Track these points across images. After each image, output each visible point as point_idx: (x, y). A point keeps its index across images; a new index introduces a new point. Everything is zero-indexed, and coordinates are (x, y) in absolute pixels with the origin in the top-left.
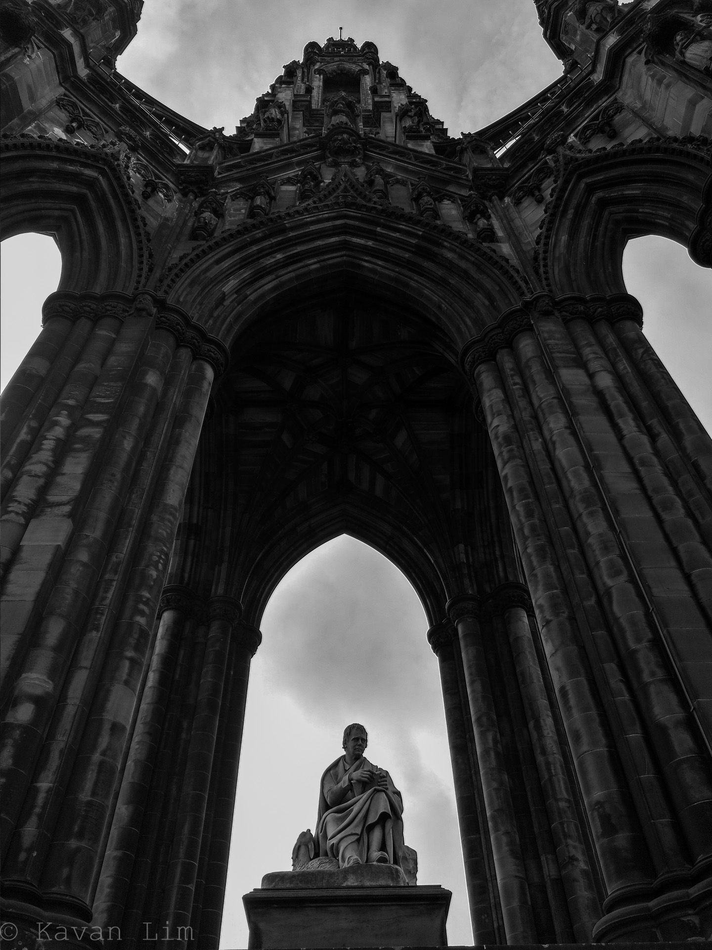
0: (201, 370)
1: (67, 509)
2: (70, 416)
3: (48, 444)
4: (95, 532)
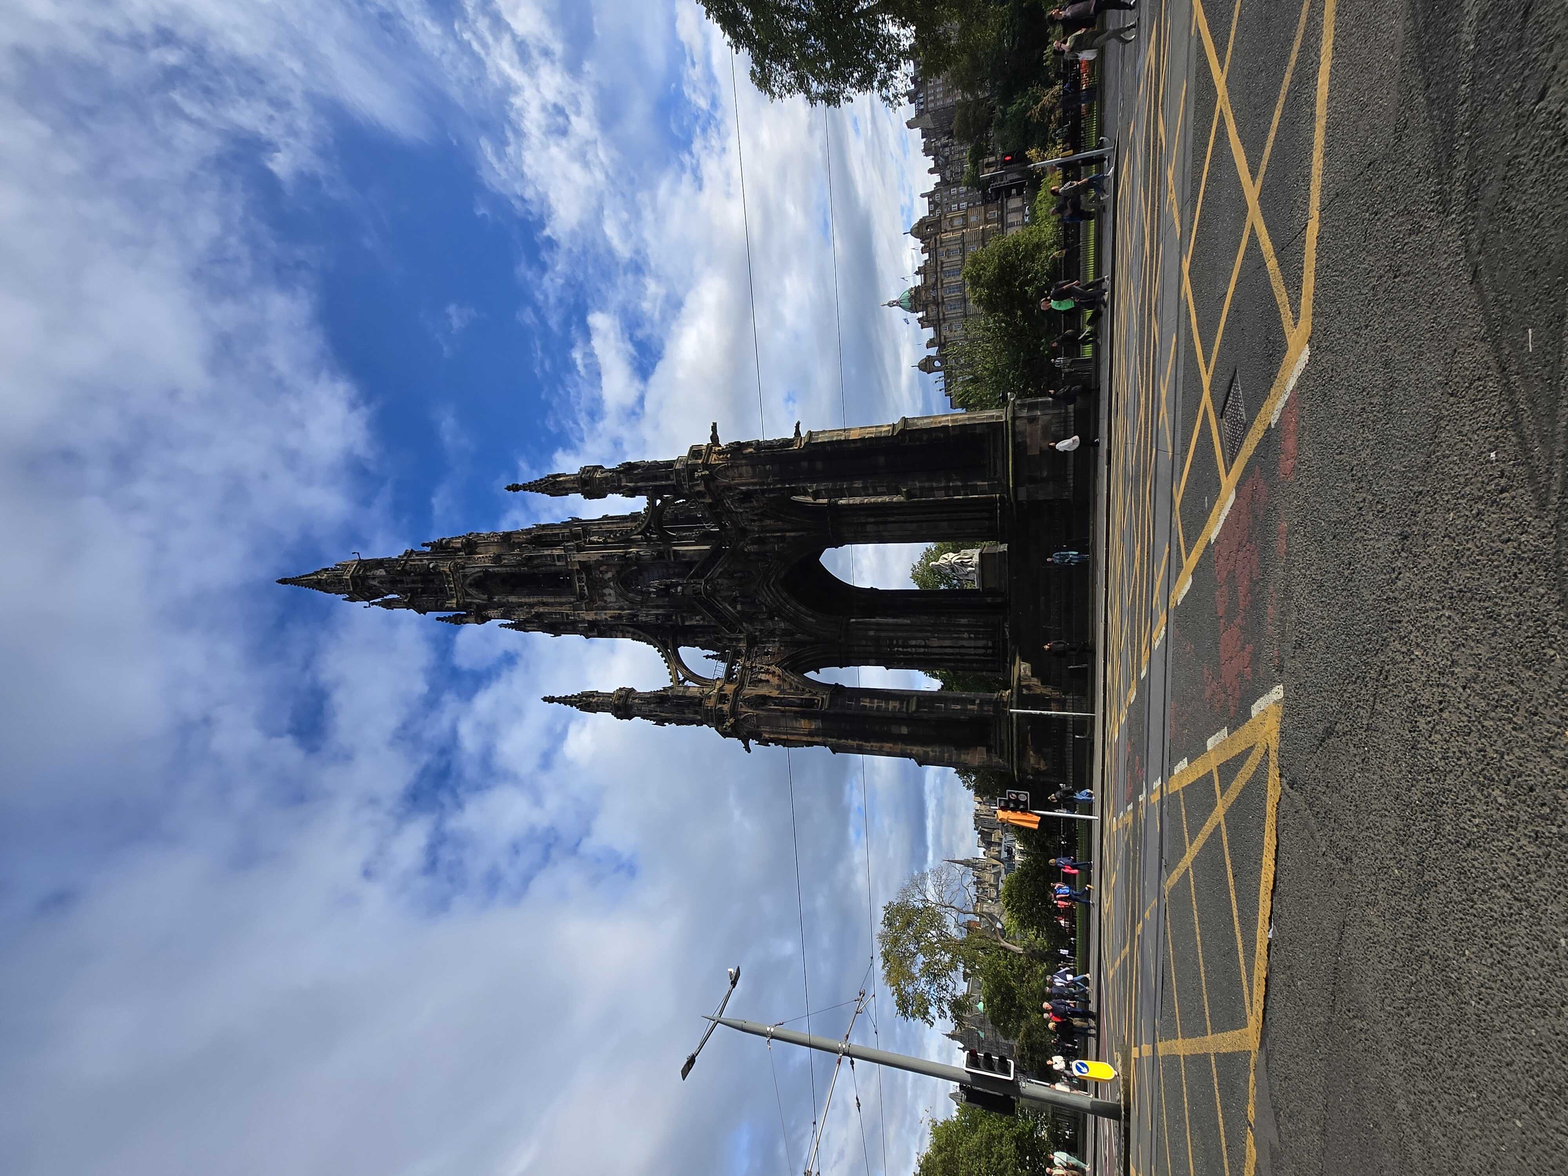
0: (853, 623)
1: (927, 641)
2: (894, 649)
3: (905, 650)
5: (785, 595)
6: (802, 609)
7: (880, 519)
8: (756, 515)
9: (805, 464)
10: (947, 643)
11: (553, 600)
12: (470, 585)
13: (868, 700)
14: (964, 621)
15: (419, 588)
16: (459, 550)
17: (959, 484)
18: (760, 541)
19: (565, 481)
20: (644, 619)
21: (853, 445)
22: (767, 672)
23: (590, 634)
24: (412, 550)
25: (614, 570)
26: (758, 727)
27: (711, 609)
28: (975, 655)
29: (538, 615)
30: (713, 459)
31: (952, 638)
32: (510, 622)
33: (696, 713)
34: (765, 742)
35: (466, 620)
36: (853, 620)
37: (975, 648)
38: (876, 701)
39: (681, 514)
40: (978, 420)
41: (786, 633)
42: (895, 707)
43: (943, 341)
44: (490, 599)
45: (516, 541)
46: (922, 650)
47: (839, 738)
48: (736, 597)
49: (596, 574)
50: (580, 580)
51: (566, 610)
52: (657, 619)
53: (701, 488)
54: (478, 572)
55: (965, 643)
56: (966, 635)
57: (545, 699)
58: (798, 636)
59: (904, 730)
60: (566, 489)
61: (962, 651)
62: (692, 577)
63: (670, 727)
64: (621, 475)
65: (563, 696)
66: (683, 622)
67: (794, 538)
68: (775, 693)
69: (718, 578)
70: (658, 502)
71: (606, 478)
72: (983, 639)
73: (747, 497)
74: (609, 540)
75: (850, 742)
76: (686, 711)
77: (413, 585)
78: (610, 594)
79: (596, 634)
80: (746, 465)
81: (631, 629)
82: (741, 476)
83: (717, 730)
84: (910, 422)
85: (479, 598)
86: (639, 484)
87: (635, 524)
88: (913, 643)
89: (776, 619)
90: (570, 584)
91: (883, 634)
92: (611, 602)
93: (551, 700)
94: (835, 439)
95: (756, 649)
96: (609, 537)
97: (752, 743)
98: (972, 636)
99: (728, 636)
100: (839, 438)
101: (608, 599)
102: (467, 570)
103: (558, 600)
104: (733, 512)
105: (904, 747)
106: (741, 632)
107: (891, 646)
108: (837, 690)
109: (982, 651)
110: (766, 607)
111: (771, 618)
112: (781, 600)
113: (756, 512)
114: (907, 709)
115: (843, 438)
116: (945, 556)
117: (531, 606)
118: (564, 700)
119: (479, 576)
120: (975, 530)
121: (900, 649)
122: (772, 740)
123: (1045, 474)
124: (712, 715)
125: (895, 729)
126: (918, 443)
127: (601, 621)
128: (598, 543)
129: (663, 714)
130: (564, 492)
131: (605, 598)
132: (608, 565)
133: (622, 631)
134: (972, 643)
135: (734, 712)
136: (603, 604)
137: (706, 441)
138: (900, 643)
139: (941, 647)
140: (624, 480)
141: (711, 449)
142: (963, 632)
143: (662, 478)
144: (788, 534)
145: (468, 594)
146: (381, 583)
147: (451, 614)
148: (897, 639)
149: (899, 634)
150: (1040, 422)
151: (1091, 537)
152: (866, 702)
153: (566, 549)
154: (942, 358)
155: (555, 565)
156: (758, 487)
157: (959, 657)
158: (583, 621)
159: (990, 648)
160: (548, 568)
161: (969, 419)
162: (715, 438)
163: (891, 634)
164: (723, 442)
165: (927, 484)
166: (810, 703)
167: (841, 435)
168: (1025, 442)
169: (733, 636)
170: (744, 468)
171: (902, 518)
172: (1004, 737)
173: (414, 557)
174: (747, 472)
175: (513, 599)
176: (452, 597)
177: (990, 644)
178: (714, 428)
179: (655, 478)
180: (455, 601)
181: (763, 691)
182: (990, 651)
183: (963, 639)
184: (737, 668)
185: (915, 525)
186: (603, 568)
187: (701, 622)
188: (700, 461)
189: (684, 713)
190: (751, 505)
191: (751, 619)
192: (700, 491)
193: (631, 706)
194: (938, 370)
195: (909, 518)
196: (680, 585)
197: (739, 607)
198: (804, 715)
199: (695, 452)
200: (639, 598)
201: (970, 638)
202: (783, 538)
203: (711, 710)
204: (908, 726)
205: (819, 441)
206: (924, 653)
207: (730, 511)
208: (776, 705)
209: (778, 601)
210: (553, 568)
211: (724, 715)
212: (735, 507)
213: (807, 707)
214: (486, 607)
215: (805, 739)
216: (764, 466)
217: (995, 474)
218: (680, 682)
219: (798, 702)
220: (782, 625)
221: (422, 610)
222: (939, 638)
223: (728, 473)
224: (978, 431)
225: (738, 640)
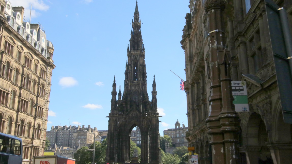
19: (155, 88)
24: (143, 42)
27: (131, 111)
34: (109, 122)
35: (128, 52)
44: (133, 61)
45: (144, 68)
48: (133, 115)
49: (137, 86)
50: (136, 83)
57: (115, 76)
69: (136, 112)
70: (150, 103)
74: (143, 90)
78: (133, 88)
106: (126, 116)
118: (115, 80)
119: (137, 59)
120: (143, 158)
125: (112, 145)
126: (157, 151)
127: (128, 86)
128: (143, 87)
129: (113, 102)
135: (114, 116)
136: (131, 86)
137: (159, 115)
140: (154, 99)
143: (154, 107)
153: (142, 81)
170: (155, 122)
192: (152, 114)
196: (135, 105)
197: (131, 116)
203: (114, 112)
209: (132, 123)
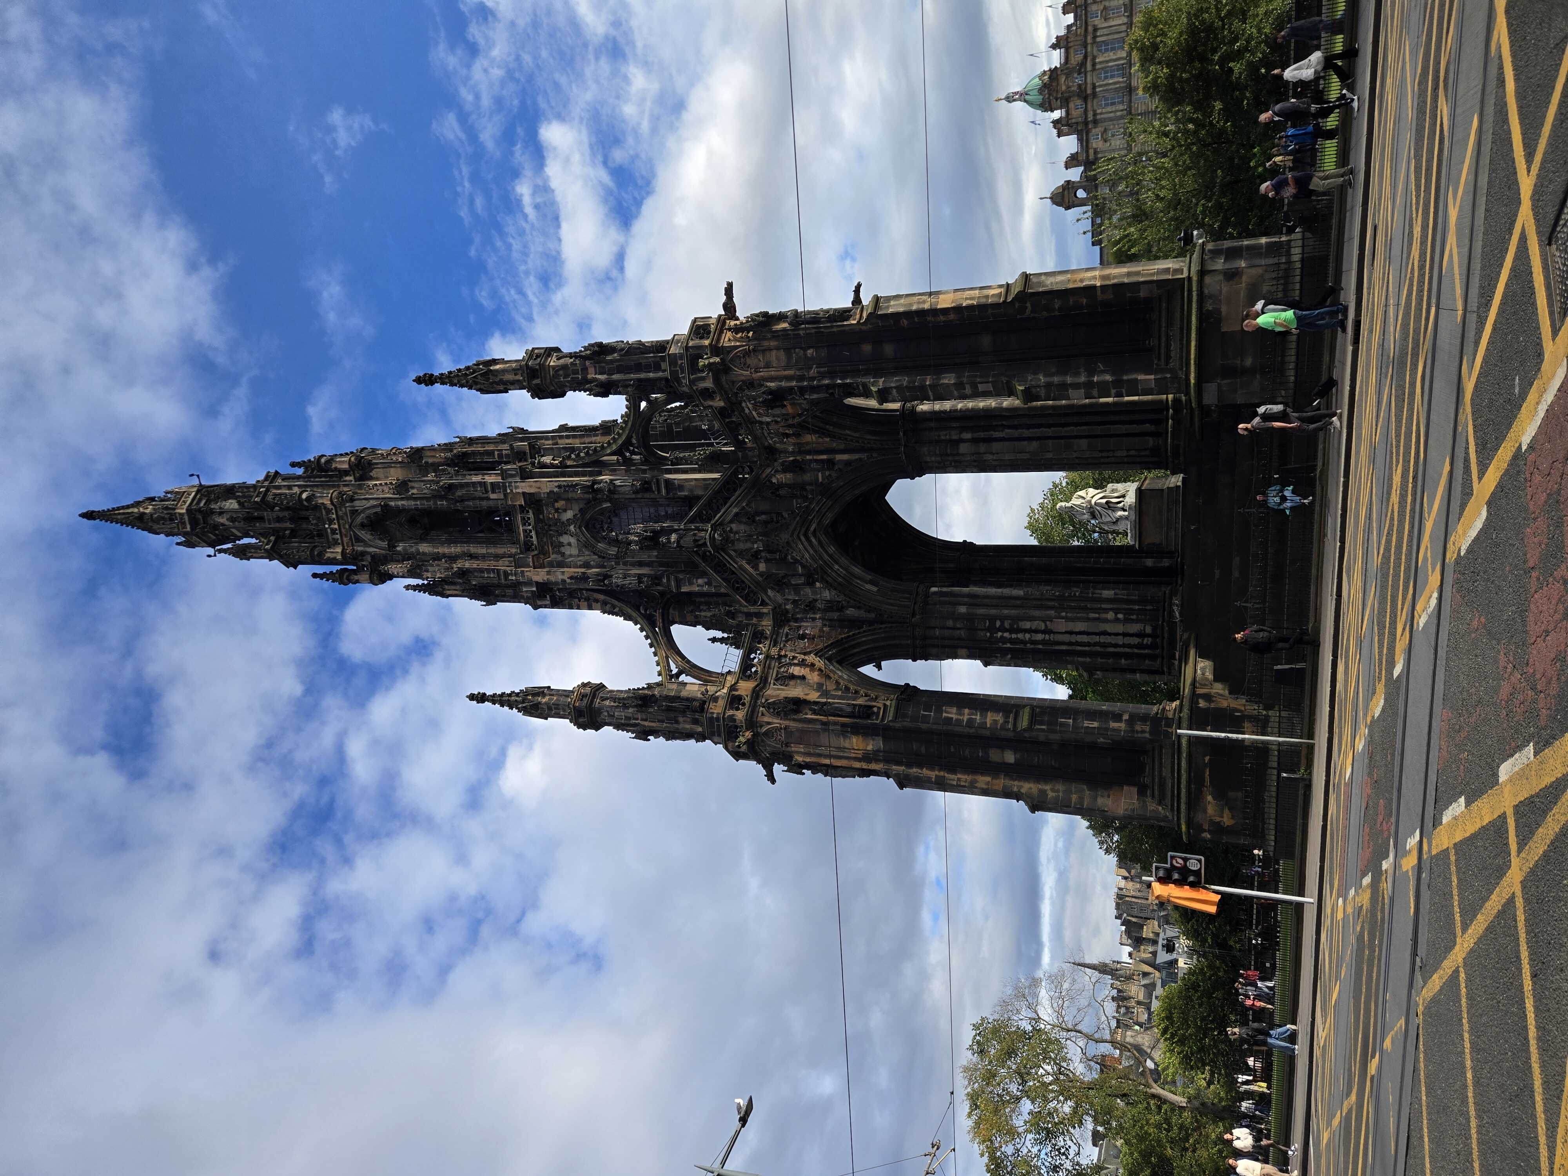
0: (935, 593)
1: (1048, 623)
2: (996, 633)
3: (1014, 636)
4: (1052, 613)
5: (832, 549)
6: (857, 570)
7: (982, 435)
8: (790, 426)
9: (867, 348)
10: (1080, 626)
11: (484, 551)
12: (363, 526)
13: (954, 710)
14: (1107, 593)
15: (286, 529)
16: (346, 473)
17: (1108, 378)
18: (796, 467)
19: (504, 371)
20: (620, 582)
21: (942, 318)
22: (802, 664)
23: (539, 603)
24: (277, 473)
25: (576, 508)
26: (787, 745)
27: (721, 568)
28: (1124, 646)
29: (463, 573)
30: (727, 339)
31: (1088, 620)
32: (420, 582)
33: (696, 722)
34: (797, 768)
35: (356, 577)
36: (934, 589)
37: (1125, 635)
38: (966, 711)
39: (678, 424)
40: (1143, 275)
41: (831, 606)
42: (995, 721)
43: (1091, 157)
44: (392, 547)
45: (430, 461)
46: (1040, 637)
47: (909, 765)
48: (758, 552)
49: (549, 513)
50: (525, 522)
51: (503, 565)
52: (640, 582)
53: (709, 384)
54: (374, 507)
55: (1109, 628)
56: (1110, 615)
57: (472, 697)
58: (850, 611)
59: (1010, 757)
60: (505, 383)
61: (1103, 639)
62: (692, 521)
63: (657, 743)
64: (587, 363)
65: (499, 692)
66: (678, 586)
67: (848, 463)
68: (814, 696)
69: (731, 522)
70: (643, 404)
71: (564, 367)
72: (1137, 621)
73: (776, 398)
74: (569, 463)
75: (926, 772)
76: (681, 719)
77: (277, 525)
78: (569, 544)
79: (548, 603)
80: (778, 349)
81: (601, 597)
82: (768, 365)
83: (726, 748)
84: (1034, 280)
85: (376, 546)
86: (615, 377)
87: (607, 439)
88: (1027, 625)
89: (818, 584)
90: (510, 528)
91: (981, 611)
92: (571, 556)
93: (480, 698)
94: (914, 308)
95: (786, 630)
96: (569, 457)
97: (778, 769)
98: (1120, 616)
99: (745, 610)
100: (921, 306)
101: (567, 551)
102: (357, 503)
103: (492, 550)
104: (757, 422)
105: (1009, 783)
106: (763, 603)
107: (992, 629)
108: (908, 693)
109: (1135, 641)
110: (803, 567)
111: (810, 583)
112: (826, 557)
113: (790, 422)
114: (1015, 724)
115: (926, 306)
116: (1082, 493)
117: (453, 558)
118: (502, 700)
119: (376, 513)
120: (1132, 453)
121: (1006, 635)
122: (808, 766)
123: (1249, 362)
124: (718, 726)
125: (995, 755)
126: (1045, 314)
127: (556, 583)
128: (552, 466)
129: (646, 723)
130: (501, 387)
131: (563, 549)
132: (567, 500)
133: (587, 599)
134: (1120, 628)
135: (751, 723)
136: (560, 558)
137: (716, 311)
138: (1007, 624)
139: (1071, 633)
140: (591, 370)
141: (724, 323)
142: (1106, 611)
143: (648, 368)
144: (839, 457)
145: (358, 540)
146: (232, 519)
147: (335, 568)
148: (1003, 619)
149: (1006, 612)
150: (1244, 278)
151: (1320, 463)
152: (951, 713)
153: (504, 474)
154: (1090, 182)
155: (488, 499)
156: (794, 383)
157: (1098, 649)
158: (529, 583)
159: (1149, 636)
160: (478, 502)
161: (1129, 274)
162: (729, 307)
163: (993, 612)
164: (743, 313)
165: (1056, 379)
166: (866, 712)
167: (924, 302)
168: (1219, 312)
169: (753, 609)
170: (774, 353)
171: (1015, 433)
172: (1166, 772)
173: (279, 482)
174: (778, 359)
175: (425, 548)
176: (336, 543)
177: (1149, 630)
178: (729, 290)
179: (639, 368)
180: (339, 549)
181: (796, 691)
182: (1146, 641)
183: (1106, 621)
184: (757, 658)
185: (1035, 444)
186: (560, 504)
187: (706, 588)
188: (707, 342)
189: (677, 722)
190: (784, 411)
191: (780, 584)
192: (707, 389)
193: (599, 711)
194: (1082, 203)
195: (1026, 433)
196: (675, 531)
197: (762, 567)
198: (856, 730)
199: (699, 328)
200: (613, 551)
201: (1117, 620)
202: (831, 463)
203: (718, 719)
204: (1015, 750)
205: (891, 310)
206: (1043, 642)
207: (750, 421)
208: (814, 712)
209: (821, 558)
210: (485, 503)
211: (736, 727)
212: (759, 414)
213: (859, 717)
214: (385, 560)
215: (857, 765)
216: (805, 350)
217: (1167, 363)
218: (672, 676)
219: (849, 709)
220: (827, 594)
221: (291, 562)
222: (1067, 619)
223: (749, 361)
224: (1142, 294)
225: (759, 615)
